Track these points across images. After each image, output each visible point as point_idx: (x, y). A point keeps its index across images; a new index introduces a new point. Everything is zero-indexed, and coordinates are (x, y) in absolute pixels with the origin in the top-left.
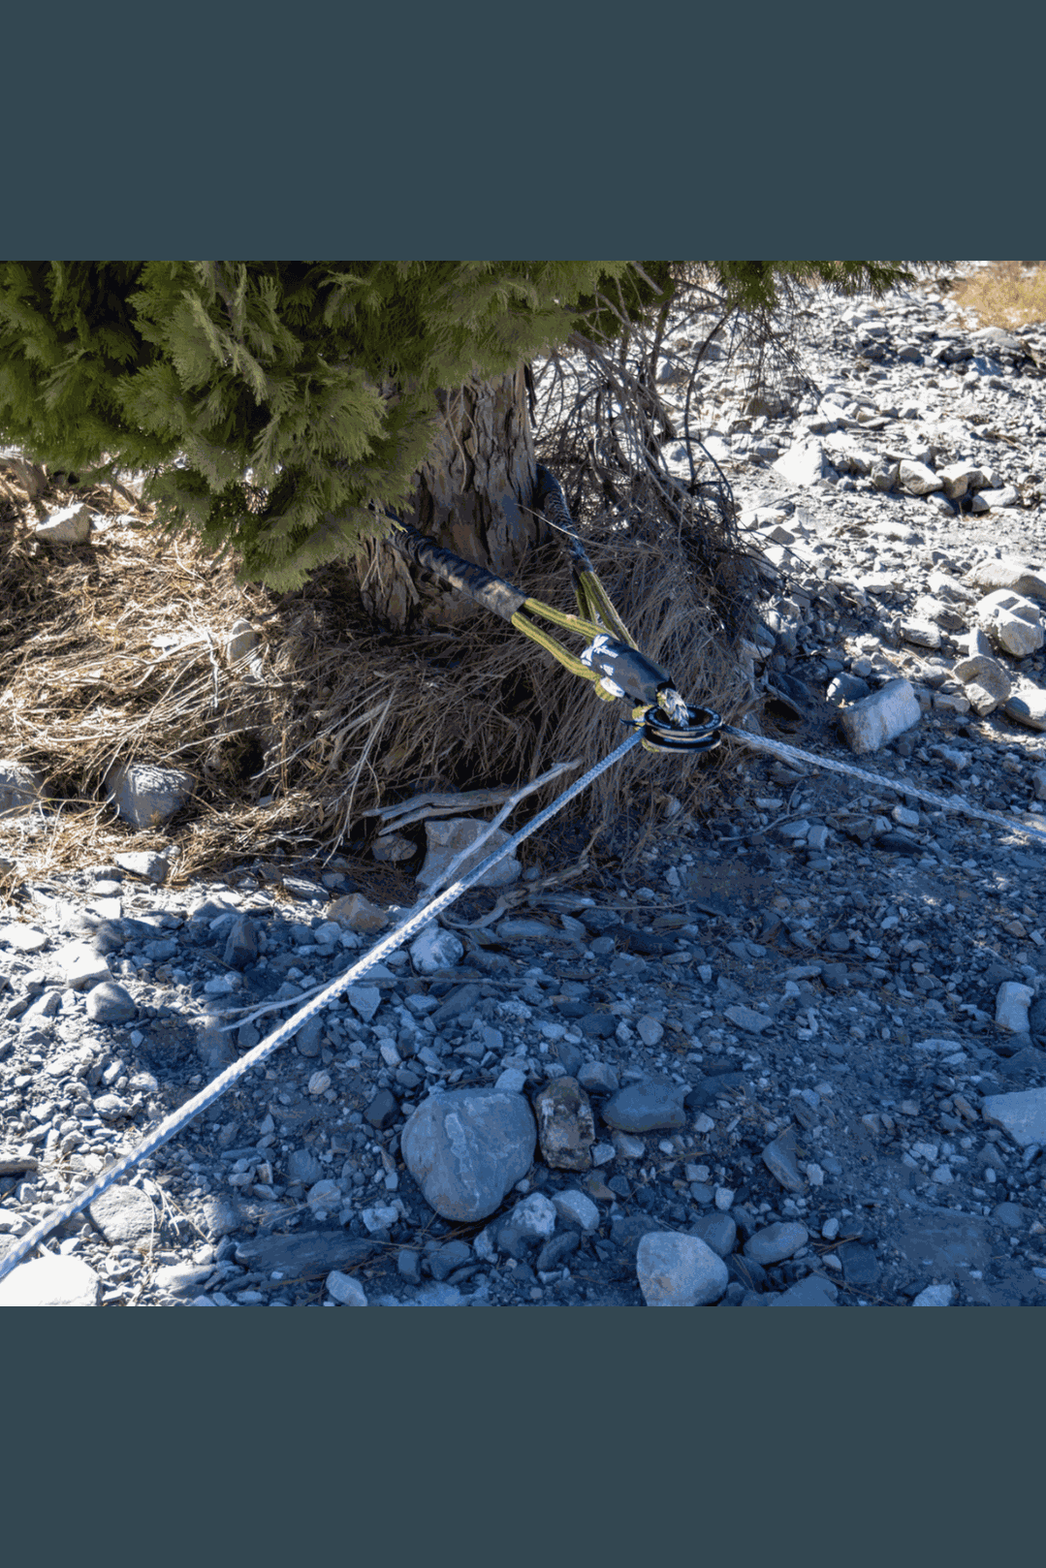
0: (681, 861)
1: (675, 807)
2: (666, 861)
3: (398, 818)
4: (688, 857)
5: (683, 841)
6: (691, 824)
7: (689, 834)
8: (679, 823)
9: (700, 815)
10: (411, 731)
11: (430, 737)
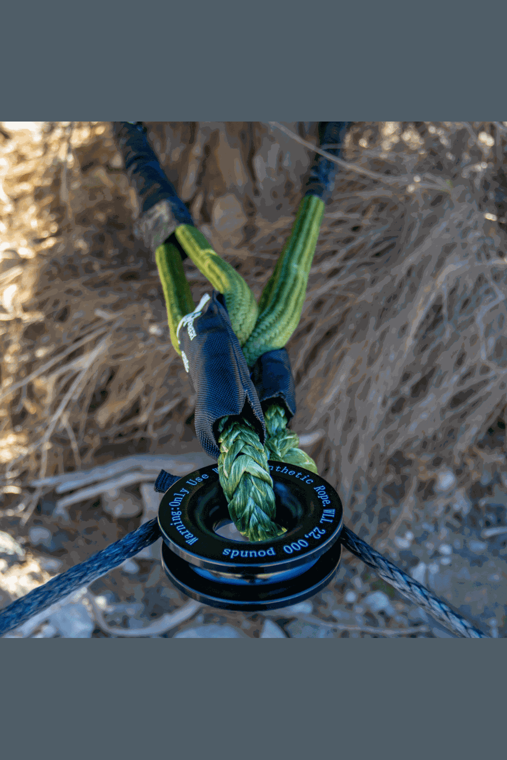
0: (437, 555)
1: (446, 480)
2: (418, 553)
3: (86, 487)
4: (445, 549)
5: (448, 525)
6: (462, 504)
7: (458, 516)
8: (448, 501)
9: (476, 492)
10: (130, 382)
11: (147, 391)
